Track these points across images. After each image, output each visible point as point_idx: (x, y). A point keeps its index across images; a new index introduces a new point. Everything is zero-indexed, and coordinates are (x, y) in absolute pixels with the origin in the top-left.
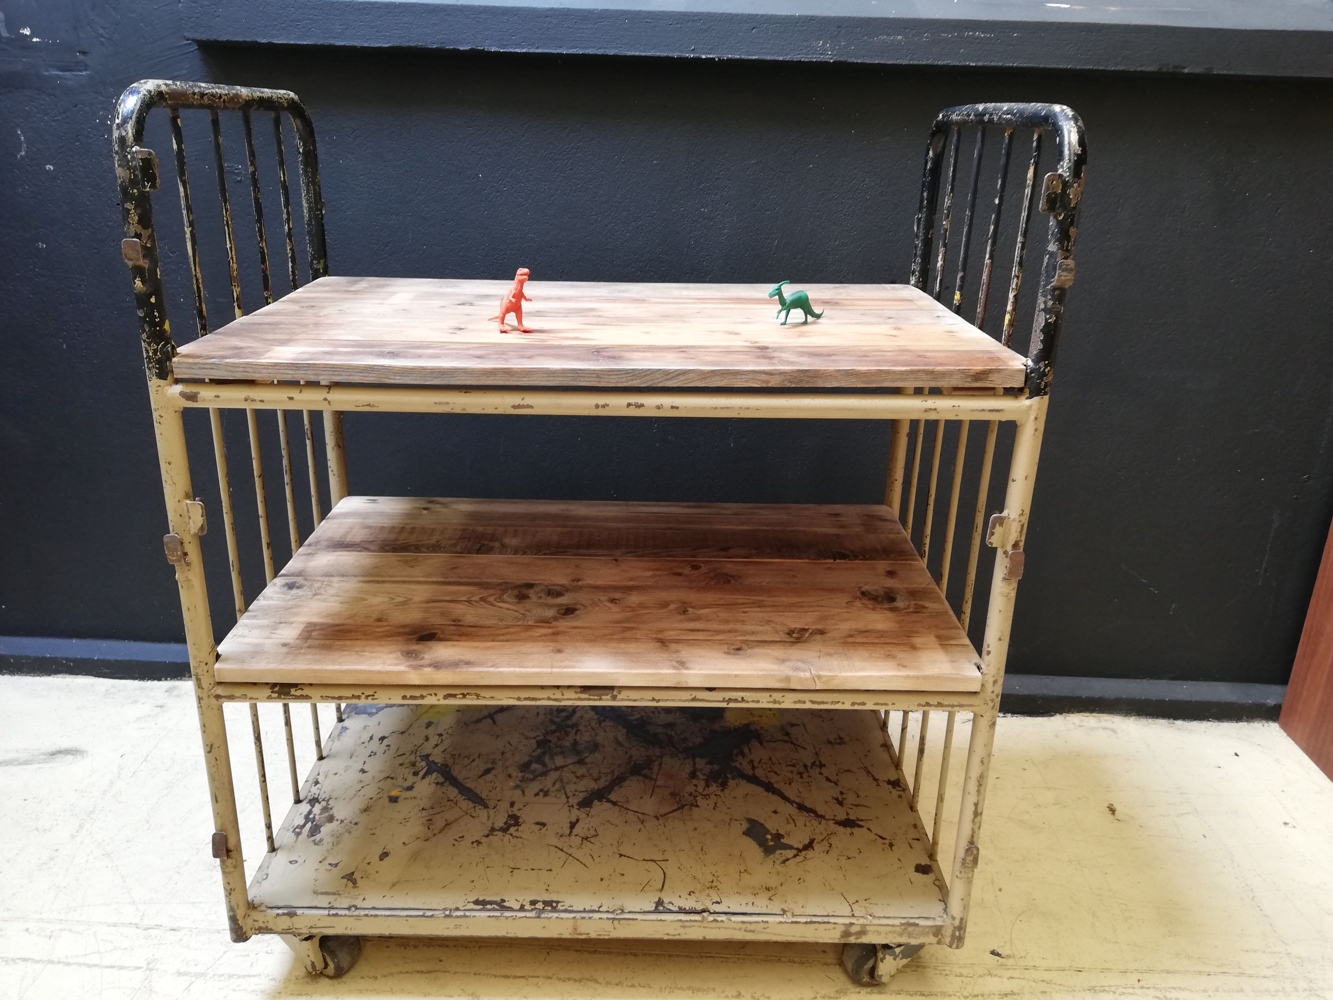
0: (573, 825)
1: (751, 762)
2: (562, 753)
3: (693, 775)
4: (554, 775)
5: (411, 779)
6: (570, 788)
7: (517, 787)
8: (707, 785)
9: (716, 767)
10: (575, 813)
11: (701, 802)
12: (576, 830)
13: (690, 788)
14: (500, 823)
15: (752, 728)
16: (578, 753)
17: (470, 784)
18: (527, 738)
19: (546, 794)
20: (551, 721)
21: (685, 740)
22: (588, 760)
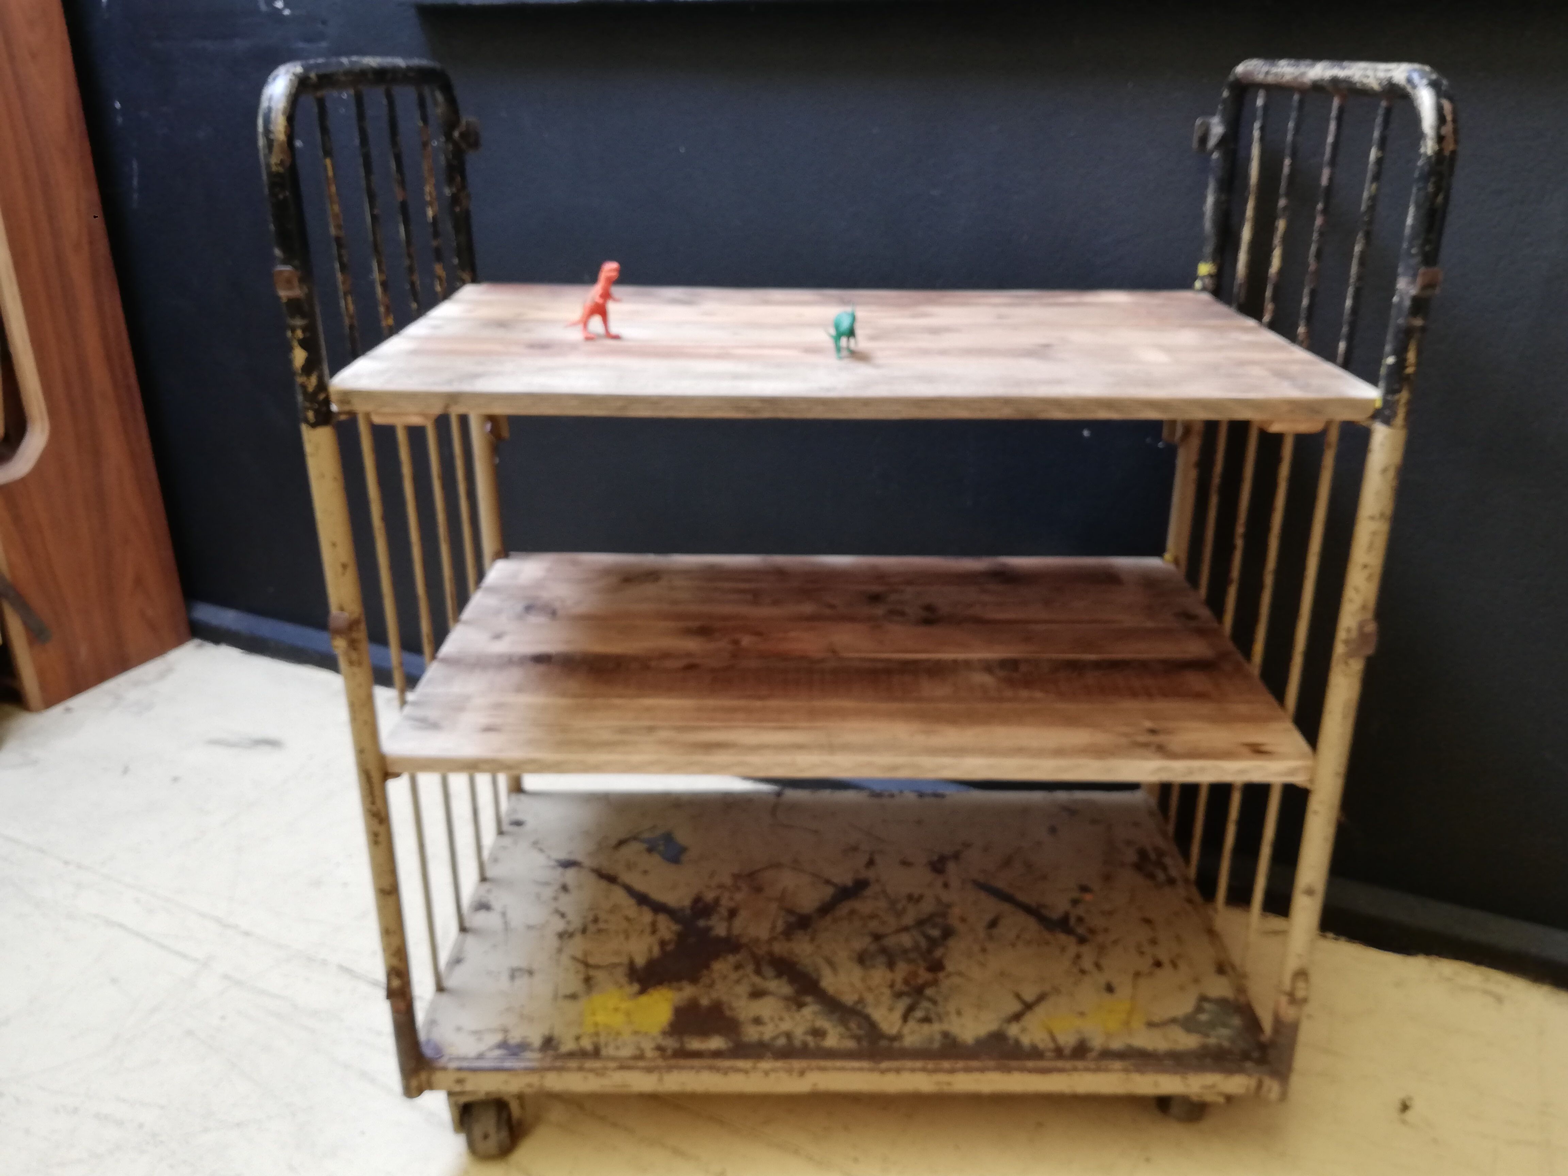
0: (871, 863)
1: (654, 931)
2: (905, 951)
3: (733, 913)
4: (909, 919)
5: (1080, 911)
6: (883, 904)
7: (949, 906)
8: (717, 901)
9: (702, 923)
10: (870, 874)
11: (728, 881)
12: (865, 858)
13: (739, 896)
14: (951, 866)
15: (636, 987)
16: (884, 951)
17: (1006, 907)
18: (960, 974)
19: (910, 898)
20: (935, 1002)
21: (738, 967)
22: (867, 940)
